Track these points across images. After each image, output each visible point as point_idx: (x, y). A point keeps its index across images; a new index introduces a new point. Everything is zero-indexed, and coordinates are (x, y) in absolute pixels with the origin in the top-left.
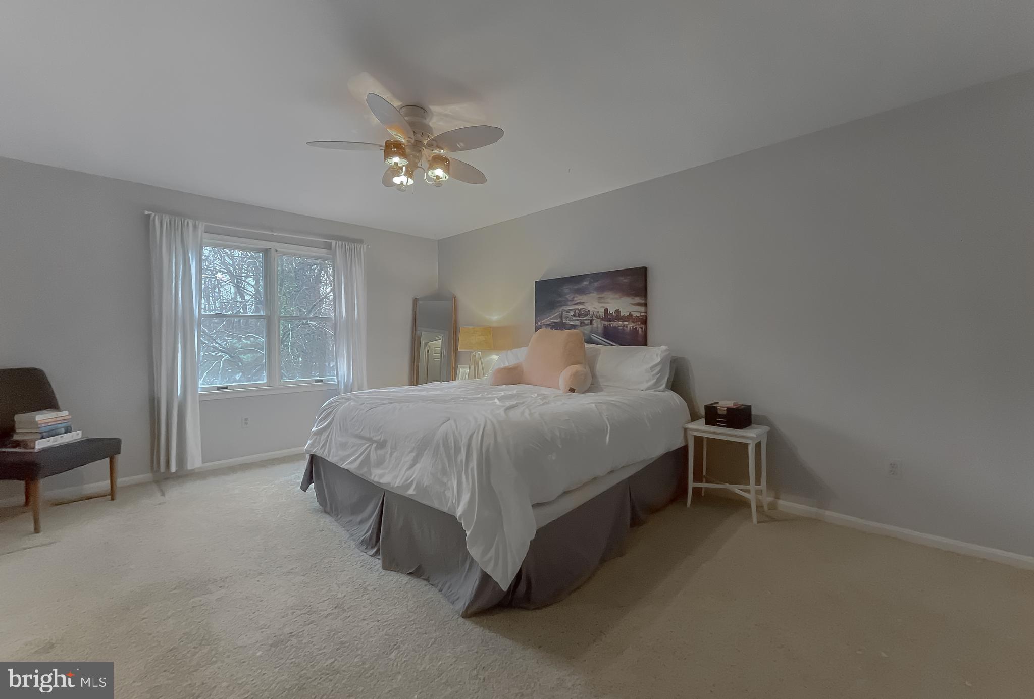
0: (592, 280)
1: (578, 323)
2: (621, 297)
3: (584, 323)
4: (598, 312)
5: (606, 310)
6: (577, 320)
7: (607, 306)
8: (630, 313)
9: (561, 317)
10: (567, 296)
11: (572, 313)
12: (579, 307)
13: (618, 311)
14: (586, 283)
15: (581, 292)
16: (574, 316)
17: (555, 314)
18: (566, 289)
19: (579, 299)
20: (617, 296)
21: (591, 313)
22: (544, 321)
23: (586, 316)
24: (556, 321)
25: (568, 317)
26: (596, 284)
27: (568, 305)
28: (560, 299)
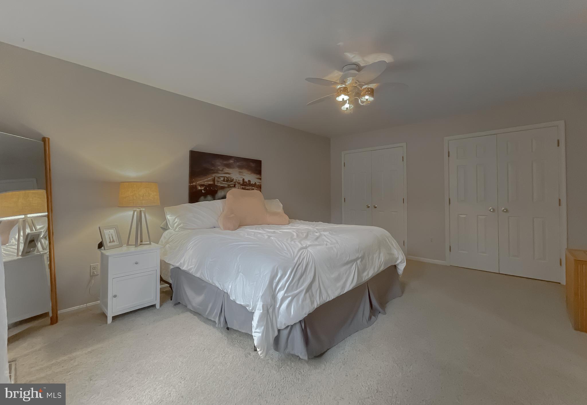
0: (236, 161)
1: (226, 185)
2: (251, 174)
3: (230, 186)
4: (239, 180)
5: (243, 180)
6: (226, 184)
7: (244, 177)
8: (255, 183)
9: (214, 180)
10: (219, 167)
11: (222, 179)
12: (227, 176)
13: (249, 181)
14: (231, 161)
15: (229, 166)
16: (224, 181)
17: (209, 177)
18: (218, 162)
19: (227, 170)
20: (249, 173)
21: (235, 180)
22: (199, 182)
23: (232, 181)
24: (210, 183)
25: (219, 181)
26: (238, 164)
27: (219, 173)
28: (213, 168)
